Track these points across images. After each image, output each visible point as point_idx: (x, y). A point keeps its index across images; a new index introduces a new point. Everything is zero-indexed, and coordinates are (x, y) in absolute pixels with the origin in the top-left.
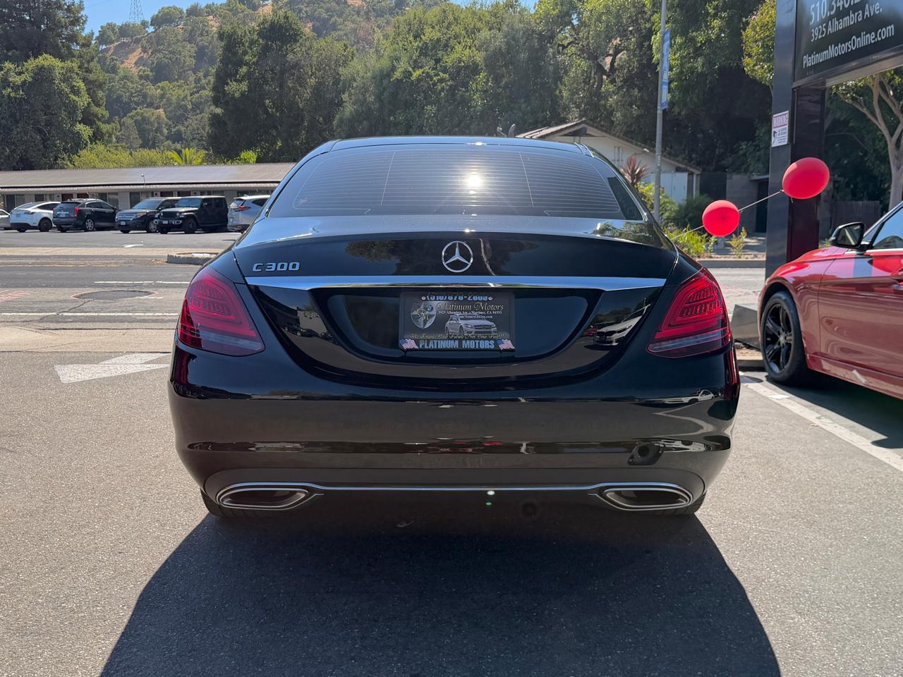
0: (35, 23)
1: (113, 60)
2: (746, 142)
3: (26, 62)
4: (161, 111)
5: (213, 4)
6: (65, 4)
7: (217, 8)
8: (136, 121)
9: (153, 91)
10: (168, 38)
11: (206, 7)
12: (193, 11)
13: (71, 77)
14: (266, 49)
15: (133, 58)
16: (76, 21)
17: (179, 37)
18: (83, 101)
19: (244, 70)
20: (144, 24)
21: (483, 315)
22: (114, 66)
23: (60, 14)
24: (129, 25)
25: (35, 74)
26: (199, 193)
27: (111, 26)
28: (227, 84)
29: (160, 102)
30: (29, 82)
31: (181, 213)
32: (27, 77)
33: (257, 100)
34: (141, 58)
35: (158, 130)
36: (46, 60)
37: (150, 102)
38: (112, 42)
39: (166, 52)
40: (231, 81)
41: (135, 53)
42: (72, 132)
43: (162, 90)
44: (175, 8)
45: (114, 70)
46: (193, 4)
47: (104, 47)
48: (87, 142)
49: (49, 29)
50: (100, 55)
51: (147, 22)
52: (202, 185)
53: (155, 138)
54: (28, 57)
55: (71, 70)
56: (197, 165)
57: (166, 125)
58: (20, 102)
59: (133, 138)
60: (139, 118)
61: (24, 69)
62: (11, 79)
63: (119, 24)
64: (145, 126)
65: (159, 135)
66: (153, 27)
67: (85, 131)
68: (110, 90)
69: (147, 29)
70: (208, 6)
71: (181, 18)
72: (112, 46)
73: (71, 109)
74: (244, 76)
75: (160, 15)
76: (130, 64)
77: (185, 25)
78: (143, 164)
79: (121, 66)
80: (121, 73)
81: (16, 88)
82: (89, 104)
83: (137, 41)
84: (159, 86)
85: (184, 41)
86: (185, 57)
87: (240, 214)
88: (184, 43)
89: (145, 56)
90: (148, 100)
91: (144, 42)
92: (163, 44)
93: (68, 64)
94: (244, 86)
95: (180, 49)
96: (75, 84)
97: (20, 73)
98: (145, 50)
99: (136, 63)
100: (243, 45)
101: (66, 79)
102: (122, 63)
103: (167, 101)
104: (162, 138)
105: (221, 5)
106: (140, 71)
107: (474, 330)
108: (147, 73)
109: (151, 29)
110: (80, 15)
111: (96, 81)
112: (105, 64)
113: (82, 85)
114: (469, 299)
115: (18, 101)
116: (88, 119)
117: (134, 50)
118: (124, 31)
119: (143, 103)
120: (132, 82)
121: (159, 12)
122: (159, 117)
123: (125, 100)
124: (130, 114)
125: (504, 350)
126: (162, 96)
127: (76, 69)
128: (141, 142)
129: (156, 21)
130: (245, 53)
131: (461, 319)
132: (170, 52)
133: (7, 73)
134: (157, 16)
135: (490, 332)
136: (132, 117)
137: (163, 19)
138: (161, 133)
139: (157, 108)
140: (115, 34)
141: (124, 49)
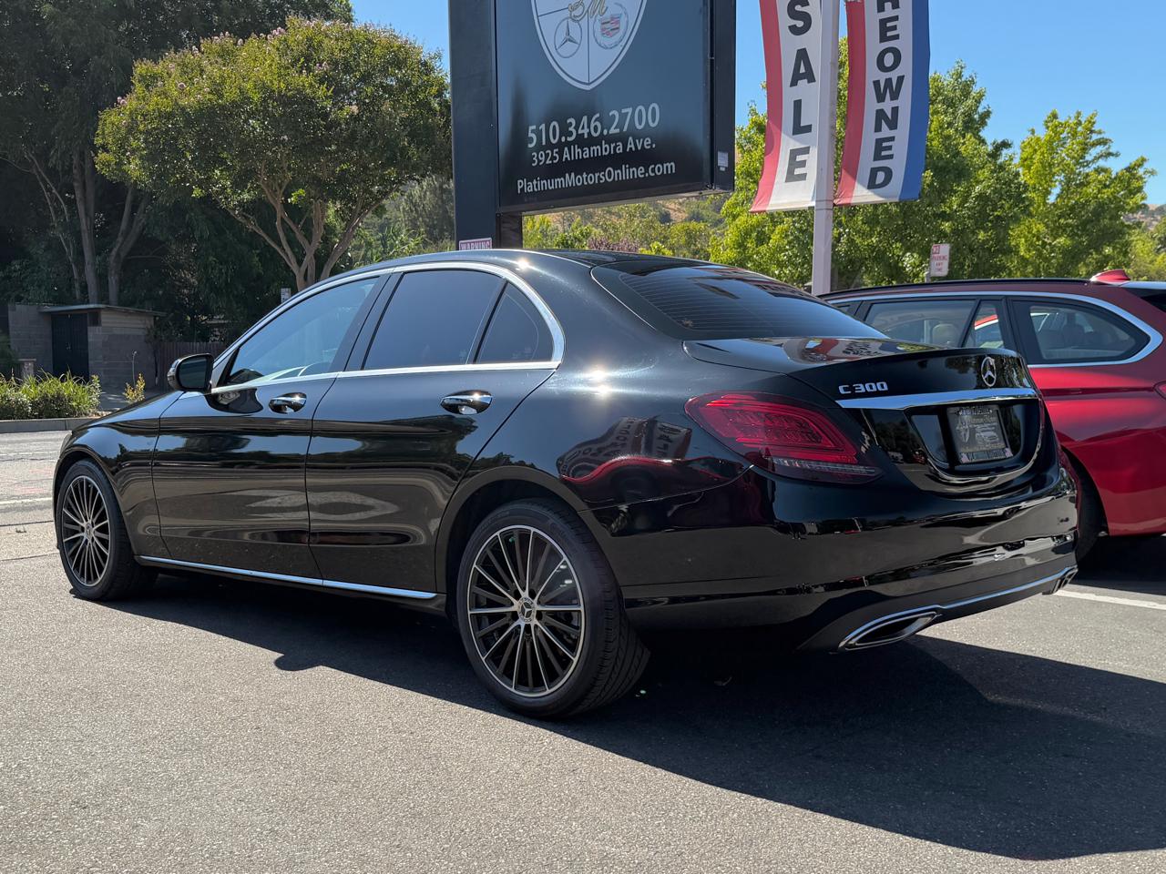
2: (19, 261)
21: (990, 426)
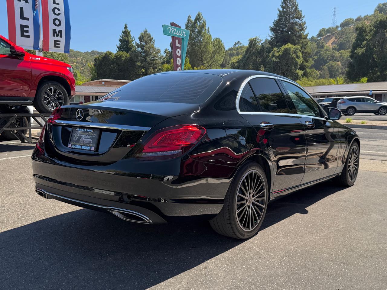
0: (287, 32)
1: (323, 43)
3: (282, 47)
4: (339, 62)
5: (368, 15)
6: (299, 23)
7: (369, 17)
8: (328, 67)
9: (337, 54)
10: (346, 31)
11: (364, 17)
12: (359, 19)
13: (297, 52)
14: (376, 33)
15: (331, 41)
16: (302, 29)
17: (351, 31)
18: (300, 61)
19: (365, 42)
20: (337, 27)
21: (90, 137)
22: (323, 45)
23: (297, 27)
24: (331, 28)
25: (284, 52)
26: (336, 96)
27: (323, 29)
28: (356, 49)
29: (339, 59)
30: (281, 55)
31: (324, 104)
32: (281, 53)
33: (369, 55)
34: (334, 41)
35: (337, 70)
36: (289, 46)
37: (335, 59)
38: (323, 36)
39: (344, 38)
40: (358, 48)
41: (332, 39)
42: (295, 73)
43: (341, 54)
44: (351, 19)
45: (322, 47)
46: (358, 16)
47: (320, 38)
48: (301, 77)
49: (292, 33)
50: (318, 41)
51: (338, 26)
52: (336, 93)
53: (335, 74)
54: (282, 45)
55: (297, 49)
56: (340, 84)
57: (341, 68)
58: (277, 63)
59: (327, 74)
60: (330, 66)
61: (280, 50)
62: (275, 54)
63: (327, 28)
64: (332, 69)
65: (337, 72)
66: (341, 28)
67: (300, 72)
68: (320, 55)
69: (338, 29)
70: (365, 16)
71: (353, 22)
72: (323, 37)
73: (296, 64)
74: (364, 45)
75: (344, 22)
76: (329, 44)
77: (354, 25)
78: (319, 85)
79: (326, 45)
80: (325, 48)
81: (276, 58)
82: (303, 62)
83: (333, 34)
84: (340, 52)
85: (353, 32)
86: (352, 39)
87: (341, 105)
88: (352, 33)
89: (336, 40)
90: (335, 58)
91: (336, 34)
92: (344, 35)
93: (297, 46)
94: (363, 50)
95: (351, 36)
96: (298, 54)
97: (278, 52)
98: (336, 38)
99: (332, 44)
100: (366, 32)
101: (295, 52)
102: (327, 44)
103: (342, 58)
104: (338, 74)
105: (371, 15)
106: (333, 46)
107: (86, 142)
108: (336, 47)
109: (339, 29)
110: (304, 27)
111: (307, 52)
112: (319, 45)
113: (301, 54)
114: (87, 131)
115: (276, 62)
116: (302, 68)
117: (332, 38)
118: (329, 31)
119: (332, 60)
120: (329, 52)
121: (344, 21)
122: (338, 65)
123: (325, 59)
124: (326, 65)
125: (92, 151)
126: (341, 56)
127: (299, 49)
128: (329, 76)
129: (342, 25)
130: (367, 35)
131: (84, 138)
132: (346, 38)
133: (274, 52)
134: (343, 23)
135: (90, 144)
136: (327, 66)
137: (345, 24)
138: (338, 72)
139: (338, 61)
140: (325, 32)
141: (328, 38)
